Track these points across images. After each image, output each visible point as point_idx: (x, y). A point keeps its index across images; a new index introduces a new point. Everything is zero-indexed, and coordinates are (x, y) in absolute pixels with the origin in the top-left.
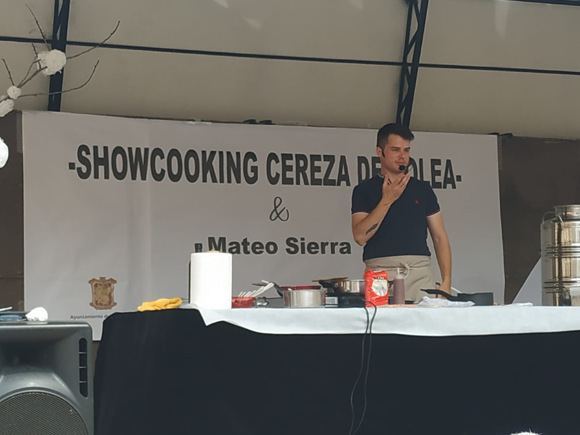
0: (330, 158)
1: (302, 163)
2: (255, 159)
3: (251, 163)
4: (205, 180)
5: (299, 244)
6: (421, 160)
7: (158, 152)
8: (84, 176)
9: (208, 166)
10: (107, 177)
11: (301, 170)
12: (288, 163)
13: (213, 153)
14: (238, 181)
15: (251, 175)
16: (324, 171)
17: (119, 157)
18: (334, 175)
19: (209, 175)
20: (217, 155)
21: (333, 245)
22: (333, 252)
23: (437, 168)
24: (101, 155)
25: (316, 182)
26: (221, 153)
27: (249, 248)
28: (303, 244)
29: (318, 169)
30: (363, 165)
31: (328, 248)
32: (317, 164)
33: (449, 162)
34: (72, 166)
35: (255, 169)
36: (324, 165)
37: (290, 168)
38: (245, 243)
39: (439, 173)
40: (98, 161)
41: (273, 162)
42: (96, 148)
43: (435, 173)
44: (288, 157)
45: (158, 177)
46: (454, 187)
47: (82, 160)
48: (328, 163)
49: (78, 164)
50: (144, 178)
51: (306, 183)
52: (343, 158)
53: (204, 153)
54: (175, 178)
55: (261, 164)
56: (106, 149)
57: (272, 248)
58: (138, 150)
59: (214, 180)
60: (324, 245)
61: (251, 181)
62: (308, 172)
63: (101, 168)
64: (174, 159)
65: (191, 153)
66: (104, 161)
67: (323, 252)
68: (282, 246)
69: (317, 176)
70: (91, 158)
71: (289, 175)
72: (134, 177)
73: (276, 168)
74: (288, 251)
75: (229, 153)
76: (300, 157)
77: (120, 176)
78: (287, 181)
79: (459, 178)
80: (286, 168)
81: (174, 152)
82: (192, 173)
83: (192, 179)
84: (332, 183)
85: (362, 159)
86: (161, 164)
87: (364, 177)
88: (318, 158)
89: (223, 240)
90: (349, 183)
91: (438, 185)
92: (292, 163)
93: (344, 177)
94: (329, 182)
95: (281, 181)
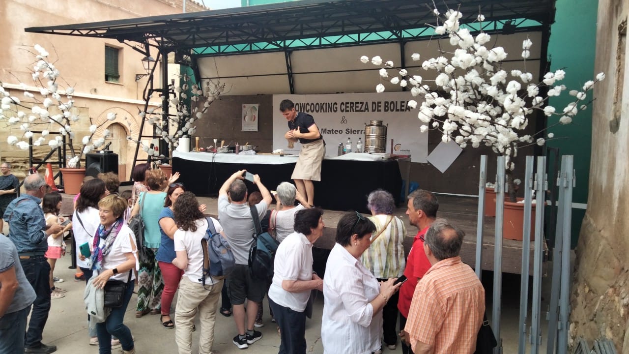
0: (362, 103)
1: (352, 105)
3: (335, 106)
4: (321, 112)
5: (350, 131)
6: (397, 102)
7: (308, 104)
9: (322, 107)
11: (351, 107)
12: (347, 105)
13: (324, 103)
14: (331, 111)
15: (335, 109)
16: (360, 107)
18: (363, 108)
19: (322, 110)
20: (325, 105)
21: (361, 131)
22: (362, 133)
23: (403, 104)
25: (357, 111)
26: (326, 103)
27: (334, 132)
28: (351, 131)
29: (358, 107)
30: (374, 105)
32: (357, 105)
33: (408, 102)
35: (336, 108)
36: (360, 105)
37: (348, 107)
38: (333, 130)
39: (403, 106)
41: (342, 105)
43: (402, 106)
44: (348, 103)
46: (409, 111)
48: (361, 105)
51: (353, 111)
52: (367, 103)
53: (321, 103)
54: (312, 111)
55: (338, 106)
57: (341, 132)
58: (303, 104)
59: (324, 112)
60: (358, 131)
61: (335, 111)
62: (354, 108)
64: (312, 106)
65: (317, 104)
67: (358, 133)
68: (344, 131)
69: (357, 109)
71: (348, 109)
73: (343, 107)
74: (346, 133)
75: (329, 103)
76: (353, 103)
78: (347, 111)
81: (312, 104)
82: (317, 109)
83: (317, 111)
84: (362, 111)
85: (374, 103)
86: (308, 107)
87: (374, 109)
88: (358, 103)
89: (326, 129)
90: (368, 111)
91: (403, 110)
92: (349, 105)
93: (367, 109)
94: (361, 111)
95: (345, 111)
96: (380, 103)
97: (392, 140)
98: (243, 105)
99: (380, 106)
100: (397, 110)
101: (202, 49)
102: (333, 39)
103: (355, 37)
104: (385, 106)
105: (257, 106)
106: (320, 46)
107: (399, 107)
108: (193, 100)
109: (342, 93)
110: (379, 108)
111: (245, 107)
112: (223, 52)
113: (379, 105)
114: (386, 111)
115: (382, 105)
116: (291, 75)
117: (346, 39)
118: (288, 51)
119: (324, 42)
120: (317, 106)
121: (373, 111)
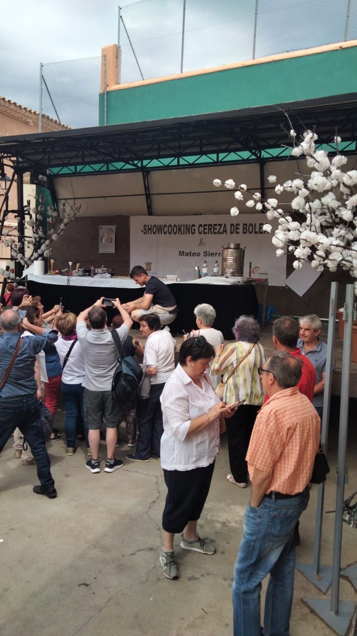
0: (220, 225)
1: (210, 227)
2: (194, 226)
3: (193, 227)
4: (179, 234)
5: (208, 253)
6: (255, 224)
7: (165, 226)
8: (145, 233)
9: (180, 229)
10: (151, 234)
11: (210, 229)
12: (205, 227)
13: (182, 225)
14: (189, 233)
15: (193, 231)
16: (218, 229)
18: (221, 230)
19: (180, 232)
21: (219, 254)
22: (219, 256)
23: (262, 226)
24: (150, 227)
25: (215, 233)
26: (184, 225)
27: (191, 254)
29: (216, 229)
30: (232, 227)
31: (218, 255)
32: (215, 227)
34: (142, 231)
35: (194, 230)
36: (218, 227)
37: (206, 229)
38: (190, 253)
40: (149, 229)
41: (200, 227)
42: (148, 226)
43: (261, 228)
44: (206, 225)
45: (165, 233)
46: (264, 234)
47: (145, 229)
48: (219, 227)
49: (144, 230)
50: (161, 233)
51: (211, 233)
52: (225, 225)
53: (179, 225)
54: (170, 233)
55: (196, 228)
56: (151, 226)
57: (198, 255)
58: (160, 225)
59: (182, 233)
60: (216, 254)
61: (193, 233)
62: (212, 230)
63: (150, 231)
64: (170, 228)
65: (175, 225)
66: (150, 229)
67: (216, 256)
68: (202, 254)
69: (215, 231)
70: (147, 228)
71: (206, 231)
72: (159, 233)
73: (201, 229)
74: (204, 256)
75: (187, 225)
76: (211, 225)
77: (154, 233)
78: (205, 233)
80: (205, 229)
81: (170, 226)
82: (175, 231)
83: (175, 233)
84: (221, 233)
85: (232, 225)
86: (166, 229)
87: (232, 231)
88: (216, 225)
89: (183, 252)
90: (226, 233)
91: (261, 233)
92: (207, 227)
93: (225, 231)
94: (219, 233)
95: (203, 233)
96: (239, 225)
97: (251, 263)
98: (100, 226)
99: (239, 228)
100: (256, 233)
101: (59, 169)
102: (191, 159)
103: (214, 156)
104: (244, 228)
105: (114, 228)
106: (179, 167)
107: (257, 230)
108: (49, 222)
109: (200, 214)
110: (238, 231)
111: (101, 228)
112: (79, 173)
113: (238, 227)
114: (244, 233)
115: (241, 227)
116: (148, 196)
117: (204, 159)
118: (146, 171)
119: (182, 162)
120: (175, 228)
121: (232, 233)
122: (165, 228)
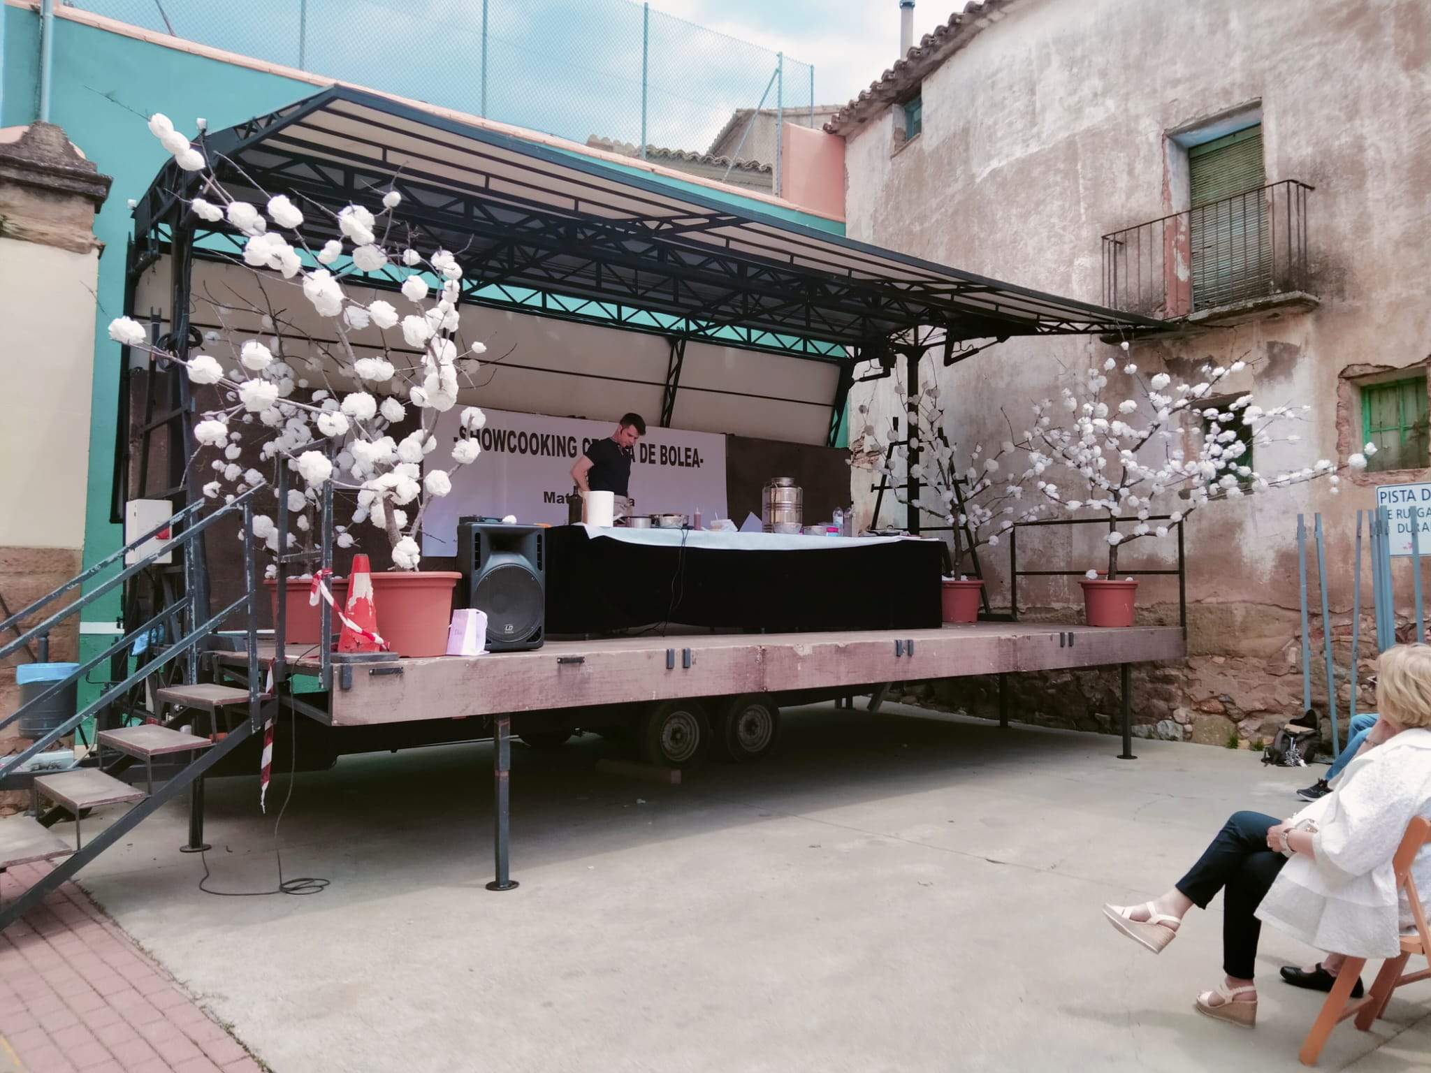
2: (575, 442)
3: (572, 443)
4: (542, 454)
6: (679, 448)
7: (512, 433)
9: (545, 445)
13: (548, 436)
14: (564, 455)
15: (573, 452)
17: (487, 435)
19: (545, 450)
20: (550, 438)
23: (689, 453)
24: (474, 433)
26: (553, 436)
30: (643, 449)
33: (696, 450)
35: (575, 448)
39: (689, 457)
43: (688, 457)
45: (512, 450)
46: (699, 466)
47: (462, 436)
50: (503, 450)
53: (542, 435)
54: (523, 451)
55: (579, 444)
58: (499, 431)
59: (549, 454)
64: (523, 439)
65: (534, 435)
72: (496, 450)
75: (558, 437)
77: (487, 448)
79: (702, 461)
81: (523, 434)
82: (534, 448)
83: (534, 453)
86: (514, 442)
89: (553, 494)
91: (688, 465)
96: (653, 446)
99: (653, 454)
100: (681, 464)
102: (572, 304)
103: (612, 308)
104: (663, 455)
106: (545, 312)
107: (683, 459)
109: (584, 418)
110: (653, 457)
113: (653, 450)
114: (663, 463)
115: (657, 450)
117: (593, 309)
119: (551, 304)
120: (534, 440)
121: (643, 461)
122: (512, 437)
